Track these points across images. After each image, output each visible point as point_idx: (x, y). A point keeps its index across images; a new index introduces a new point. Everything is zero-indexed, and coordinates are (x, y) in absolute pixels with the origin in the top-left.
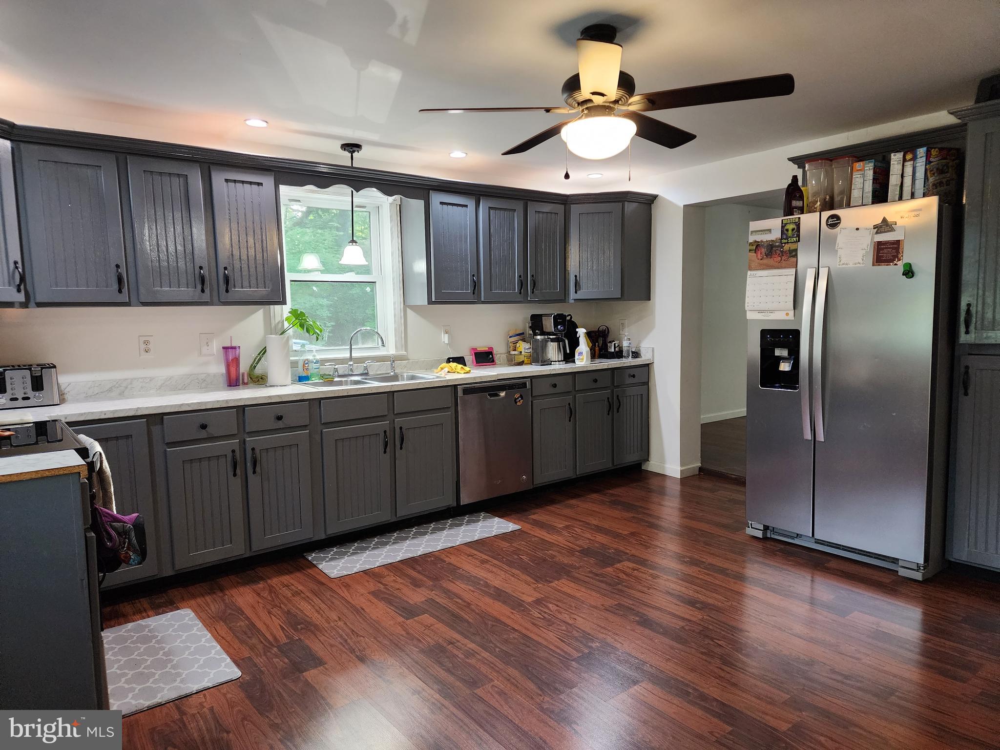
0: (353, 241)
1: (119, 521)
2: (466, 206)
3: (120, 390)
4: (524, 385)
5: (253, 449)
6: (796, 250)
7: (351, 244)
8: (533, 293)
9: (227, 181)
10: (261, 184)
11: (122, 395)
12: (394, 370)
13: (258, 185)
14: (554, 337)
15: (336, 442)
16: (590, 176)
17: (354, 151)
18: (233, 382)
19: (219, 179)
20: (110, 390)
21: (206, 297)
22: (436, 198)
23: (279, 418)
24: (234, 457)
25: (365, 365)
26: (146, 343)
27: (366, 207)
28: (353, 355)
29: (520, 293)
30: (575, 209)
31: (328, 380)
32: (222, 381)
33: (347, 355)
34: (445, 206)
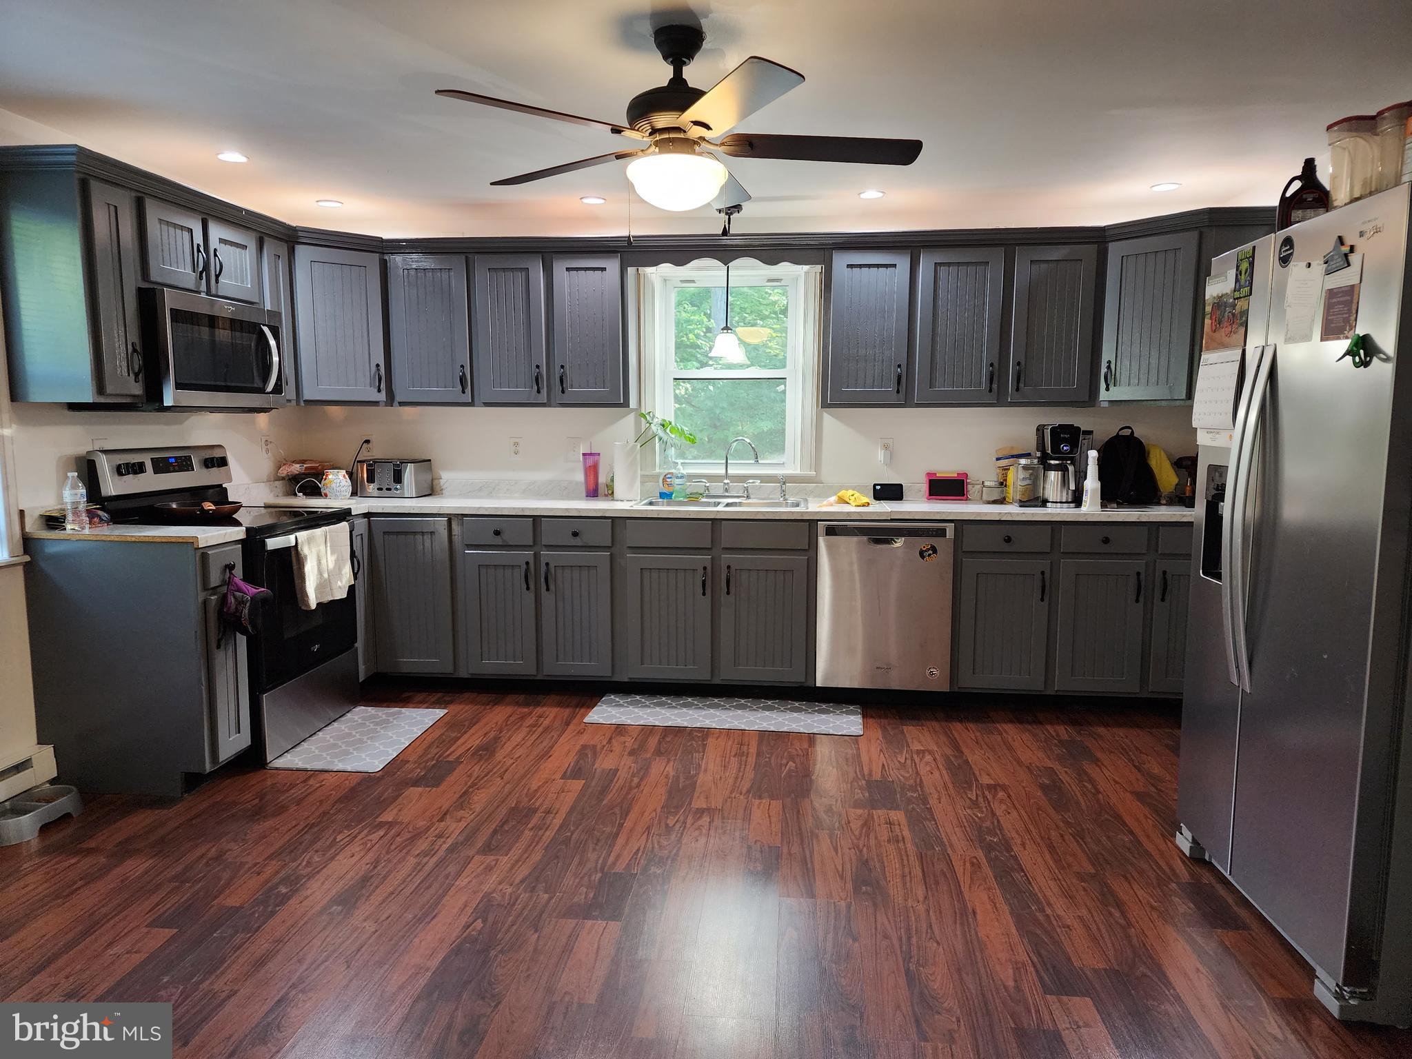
0: (727, 328)
1: (239, 590)
2: (894, 266)
3: (489, 490)
4: (941, 533)
5: (547, 564)
6: (1245, 313)
7: (725, 331)
8: (1017, 390)
9: (568, 269)
10: (603, 269)
11: (490, 495)
12: (784, 495)
13: (602, 271)
14: (1057, 462)
15: (641, 572)
16: (1155, 189)
17: (732, 214)
18: (593, 493)
19: (559, 268)
20: (480, 489)
21: (543, 397)
22: (841, 261)
23: (575, 534)
24: (527, 571)
25: (746, 485)
26: (516, 444)
27: (781, 280)
28: (729, 472)
29: (990, 391)
30: (1115, 251)
31: (693, 498)
32: (582, 490)
33: (723, 472)
34: (856, 270)
